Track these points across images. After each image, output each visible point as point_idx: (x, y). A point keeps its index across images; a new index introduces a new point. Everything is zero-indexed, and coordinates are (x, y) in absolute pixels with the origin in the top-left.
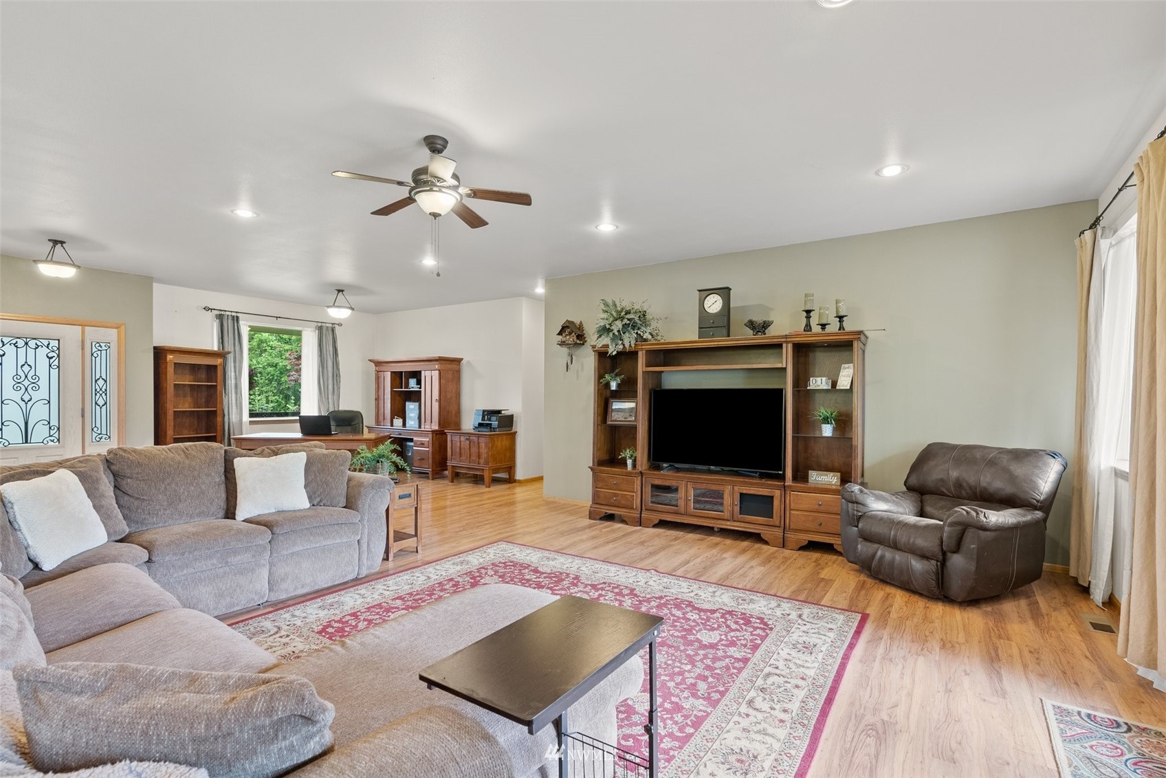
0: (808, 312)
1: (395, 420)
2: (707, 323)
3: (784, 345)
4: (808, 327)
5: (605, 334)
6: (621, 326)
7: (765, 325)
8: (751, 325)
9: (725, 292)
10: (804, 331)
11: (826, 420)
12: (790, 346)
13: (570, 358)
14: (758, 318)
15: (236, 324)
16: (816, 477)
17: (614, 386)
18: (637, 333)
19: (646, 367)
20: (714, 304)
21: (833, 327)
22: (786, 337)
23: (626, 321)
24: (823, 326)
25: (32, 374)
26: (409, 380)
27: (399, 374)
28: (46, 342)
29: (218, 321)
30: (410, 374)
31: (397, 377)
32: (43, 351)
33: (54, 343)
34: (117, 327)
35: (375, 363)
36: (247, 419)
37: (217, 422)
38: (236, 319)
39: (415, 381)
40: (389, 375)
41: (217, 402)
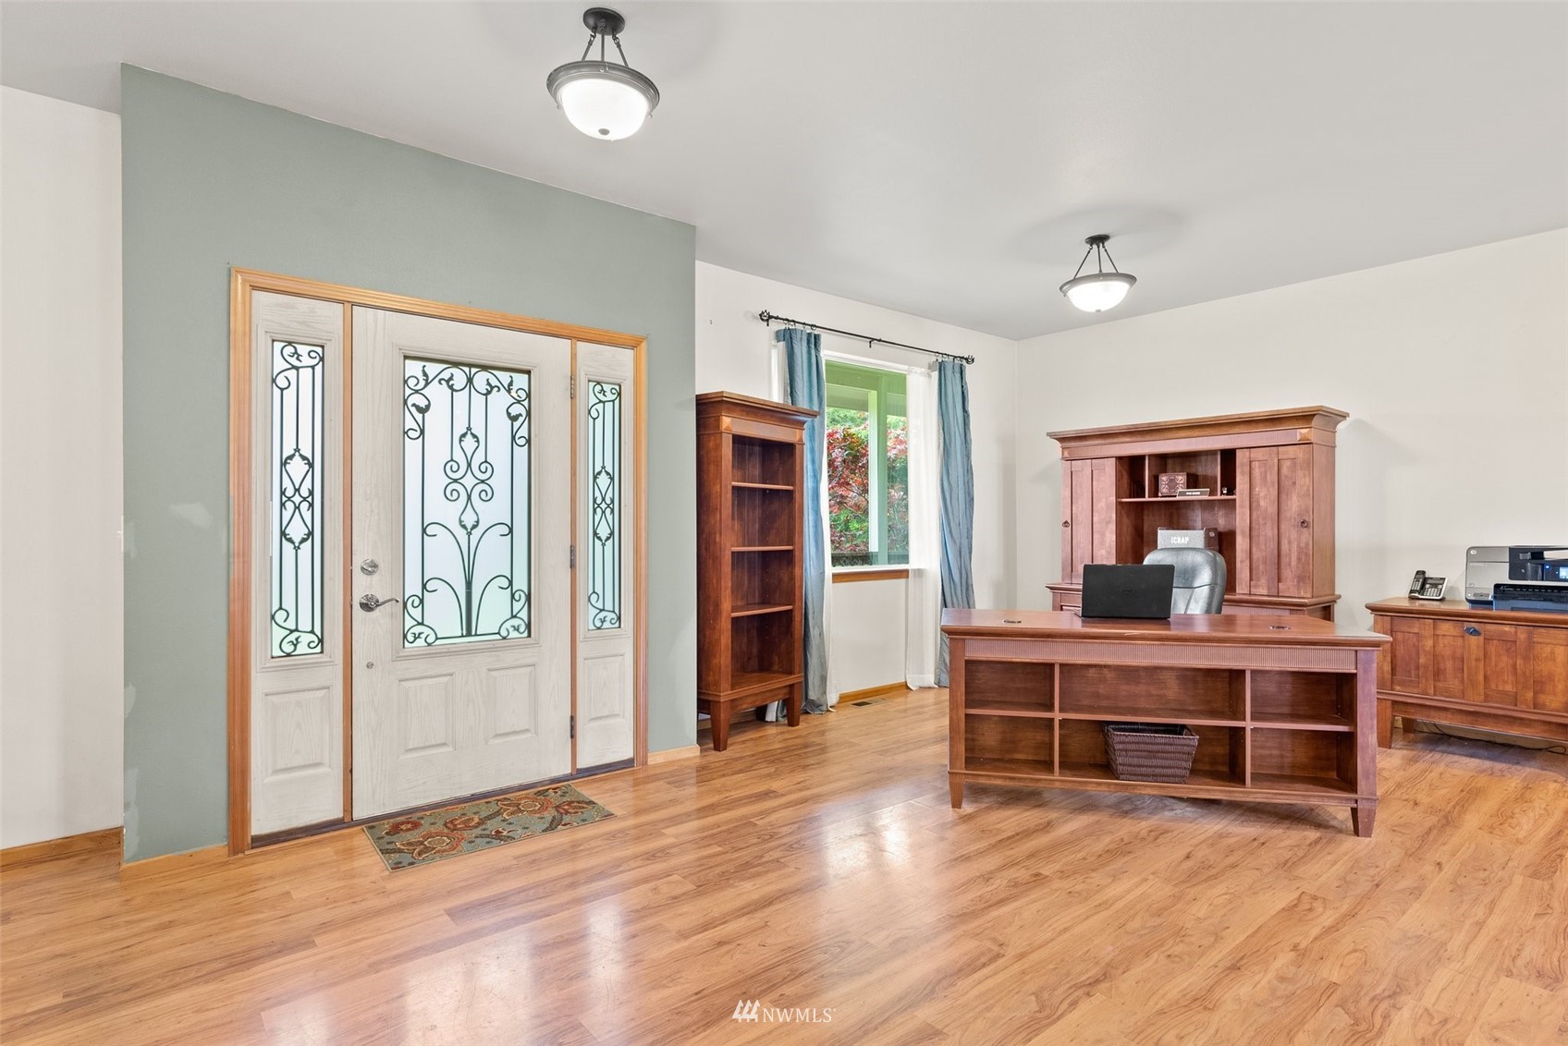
15: (813, 352)
25: (479, 457)
26: (1164, 479)
27: (1139, 459)
28: (505, 377)
29: (782, 344)
30: (1164, 462)
31: (1131, 468)
32: (500, 400)
33: (521, 381)
34: (634, 344)
35: (1063, 439)
36: (830, 570)
37: (792, 578)
38: (814, 341)
39: (1181, 479)
40: (1110, 468)
41: (792, 531)
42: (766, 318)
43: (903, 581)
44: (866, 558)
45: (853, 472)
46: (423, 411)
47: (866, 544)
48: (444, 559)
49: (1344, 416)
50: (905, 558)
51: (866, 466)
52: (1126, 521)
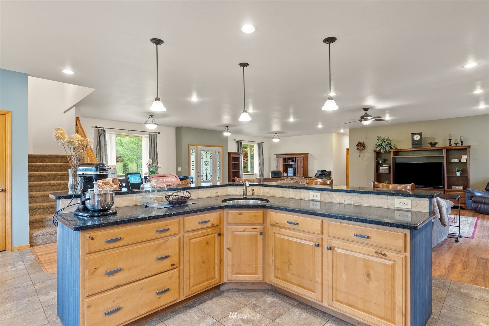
0: (450, 140)
1: (284, 174)
2: (415, 143)
3: (443, 150)
4: (450, 145)
5: (379, 147)
6: (385, 144)
7: (436, 144)
8: (431, 144)
9: (420, 134)
10: (449, 145)
11: (458, 171)
12: (445, 150)
13: (360, 153)
14: (433, 142)
16: (454, 188)
17: (381, 162)
18: (389, 146)
19: (394, 156)
20: (417, 138)
21: (460, 144)
22: (444, 147)
23: (386, 143)
24: (456, 144)
25: (207, 161)
26: (289, 161)
27: (285, 158)
28: (210, 152)
29: (237, 143)
30: (289, 159)
31: (285, 159)
32: (209, 154)
33: (211, 152)
34: (222, 147)
35: (276, 155)
36: (243, 174)
37: (239, 174)
38: (241, 143)
39: (291, 161)
40: (282, 159)
41: (239, 168)
42: (235, 140)
43: (253, 175)
44: (248, 172)
45: (245, 158)
46: (203, 156)
47: (248, 170)
48: (205, 172)
49: (309, 153)
50: (254, 172)
51: (248, 156)
52: (284, 167)
